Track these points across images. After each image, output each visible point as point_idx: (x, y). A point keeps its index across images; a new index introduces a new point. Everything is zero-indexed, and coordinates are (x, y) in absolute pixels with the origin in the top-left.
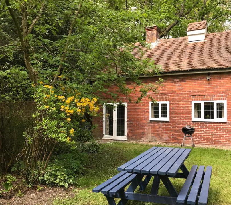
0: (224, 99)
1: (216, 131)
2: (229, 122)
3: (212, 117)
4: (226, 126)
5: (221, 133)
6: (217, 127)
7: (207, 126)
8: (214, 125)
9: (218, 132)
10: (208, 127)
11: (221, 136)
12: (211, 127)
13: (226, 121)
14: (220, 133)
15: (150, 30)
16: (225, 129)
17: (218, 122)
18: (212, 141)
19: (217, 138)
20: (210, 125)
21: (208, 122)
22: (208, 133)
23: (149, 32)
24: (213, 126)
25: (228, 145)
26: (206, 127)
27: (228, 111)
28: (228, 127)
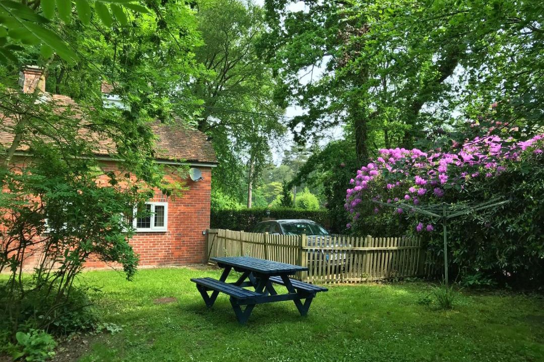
0: (164, 201)
1: (152, 245)
2: (169, 232)
3: (148, 226)
4: (165, 237)
5: (159, 247)
6: (153, 240)
7: (141, 238)
8: (150, 237)
9: (155, 247)
10: (141, 240)
11: (159, 252)
12: (146, 240)
13: (166, 230)
14: (157, 247)
15: (34, 73)
16: (164, 242)
17: (155, 232)
18: (146, 259)
19: (153, 254)
20: (145, 237)
21: (142, 232)
22: (141, 248)
23: (30, 75)
24: (148, 238)
25: (167, 264)
26: (139, 240)
27: (169, 217)
28: (168, 239)
